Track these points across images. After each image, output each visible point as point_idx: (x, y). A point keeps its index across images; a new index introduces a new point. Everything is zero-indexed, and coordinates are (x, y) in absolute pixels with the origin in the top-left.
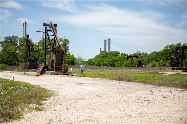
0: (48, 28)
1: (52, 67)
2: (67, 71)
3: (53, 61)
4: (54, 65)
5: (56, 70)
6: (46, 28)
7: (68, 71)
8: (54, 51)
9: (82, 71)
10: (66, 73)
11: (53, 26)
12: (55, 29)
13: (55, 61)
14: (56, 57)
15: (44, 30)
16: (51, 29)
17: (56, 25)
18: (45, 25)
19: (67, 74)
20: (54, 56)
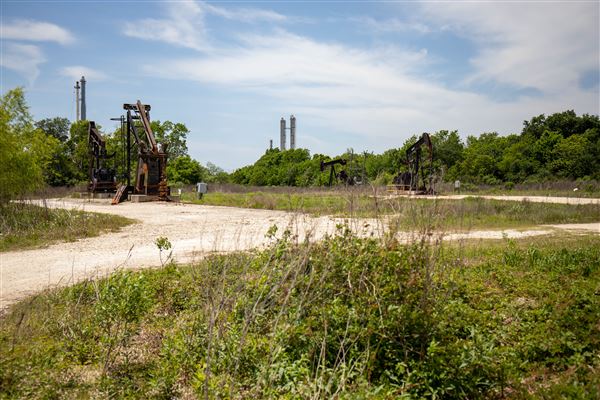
0: (133, 113)
1: (142, 187)
2: (169, 194)
3: (143, 176)
4: (146, 184)
5: (149, 193)
6: (129, 113)
7: (172, 194)
8: (145, 157)
9: (201, 195)
10: (166, 198)
11: (143, 110)
12: (147, 115)
13: (146, 177)
14: (149, 169)
15: (126, 117)
16: (138, 114)
17: (148, 107)
18: (127, 107)
19: (168, 201)
20: (145, 166)
